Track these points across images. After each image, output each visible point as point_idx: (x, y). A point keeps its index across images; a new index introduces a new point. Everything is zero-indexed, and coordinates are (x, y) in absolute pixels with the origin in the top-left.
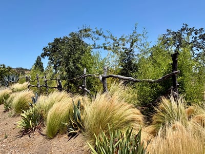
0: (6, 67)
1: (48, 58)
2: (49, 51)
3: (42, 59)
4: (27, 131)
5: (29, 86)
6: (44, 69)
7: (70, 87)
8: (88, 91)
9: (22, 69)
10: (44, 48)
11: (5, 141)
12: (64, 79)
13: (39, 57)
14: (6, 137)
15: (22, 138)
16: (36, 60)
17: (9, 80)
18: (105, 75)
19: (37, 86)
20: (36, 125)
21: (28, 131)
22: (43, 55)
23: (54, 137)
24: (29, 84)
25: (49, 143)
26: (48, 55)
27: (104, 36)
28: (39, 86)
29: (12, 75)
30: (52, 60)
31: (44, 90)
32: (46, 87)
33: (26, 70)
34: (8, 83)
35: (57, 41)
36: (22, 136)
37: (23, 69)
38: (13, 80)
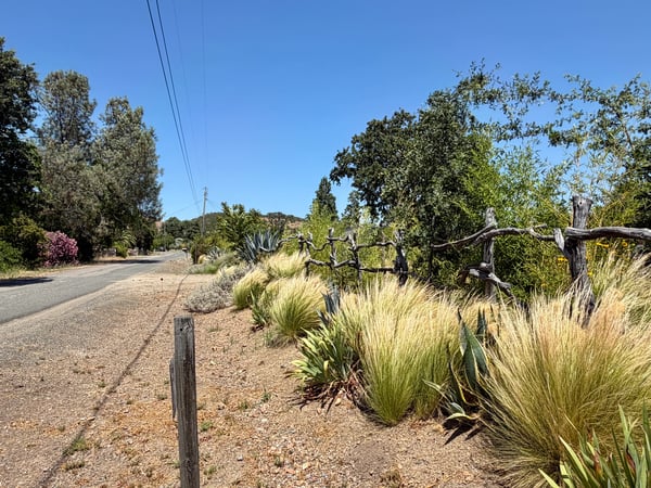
0: (247, 211)
1: (352, 180)
2: (354, 161)
3: (334, 185)
4: (315, 390)
5: (307, 264)
6: (339, 215)
7: (435, 270)
8: (504, 285)
9: (281, 216)
10: (339, 155)
11: (264, 406)
12: (415, 242)
13: (325, 180)
14: (266, 399)
15: (305, 408)
16: (317, 189)
17: (256, 246)
18: (580, 230)
19: (329, 265)
20: (341, 377)
21: (320, 391)
22: (337, 175)
23: (400, 421)
24: (308, 258)
25: (383, 436)
26: (350, 173)
27: (554, 97)
28: (336, 263)
29: (263, 233)
30: (361, 187)
31: (350, 274)
32: (356, 266)
33: (292, 218)
34: (256, 254)
35: (376, 128)
36: (304, 403)
37: (283, 216)
38: (266, 245)
